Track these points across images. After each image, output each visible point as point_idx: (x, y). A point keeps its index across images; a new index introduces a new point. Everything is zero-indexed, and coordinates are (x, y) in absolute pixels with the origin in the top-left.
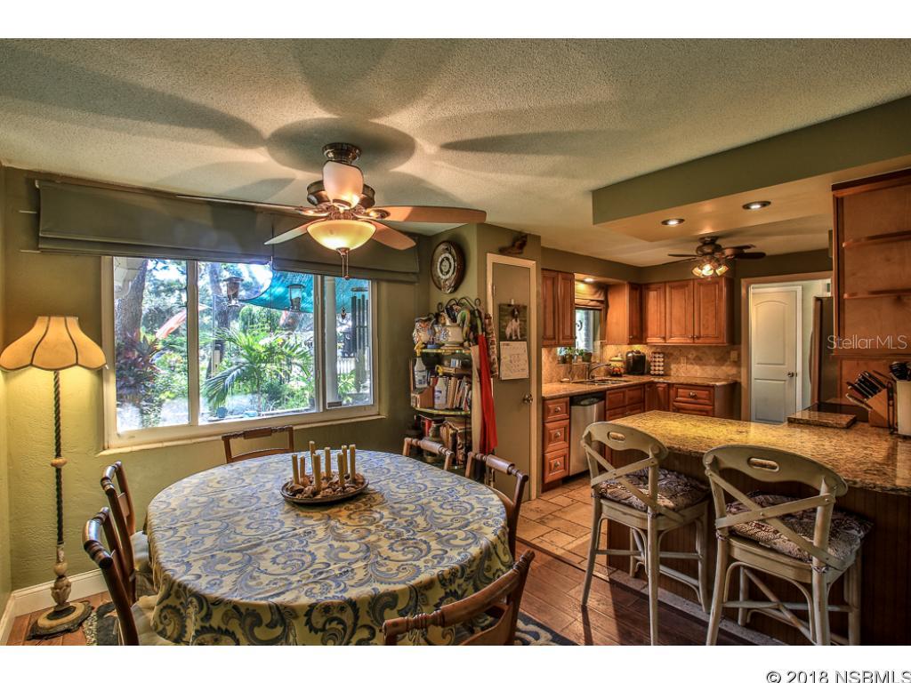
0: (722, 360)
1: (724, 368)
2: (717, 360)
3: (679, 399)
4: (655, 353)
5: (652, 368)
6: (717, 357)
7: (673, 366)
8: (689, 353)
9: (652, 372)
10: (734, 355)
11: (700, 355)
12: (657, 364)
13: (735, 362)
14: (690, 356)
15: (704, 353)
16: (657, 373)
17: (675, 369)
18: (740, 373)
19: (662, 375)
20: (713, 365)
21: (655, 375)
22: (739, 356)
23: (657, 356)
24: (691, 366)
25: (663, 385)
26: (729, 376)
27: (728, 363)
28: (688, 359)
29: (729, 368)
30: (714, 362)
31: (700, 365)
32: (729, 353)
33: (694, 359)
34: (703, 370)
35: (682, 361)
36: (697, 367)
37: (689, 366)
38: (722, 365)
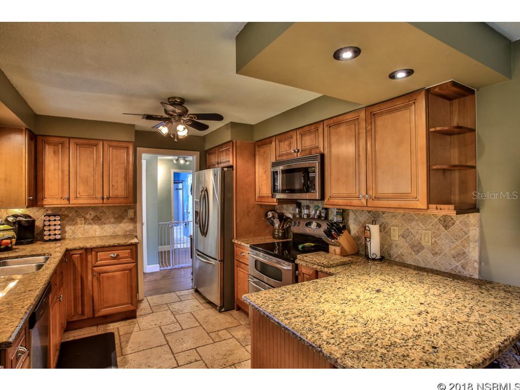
0: (119, 219)
1: (122, 225)
2: (115, 218)
3: (99, 263)
4: (49, 216)
5: (46, 233)
6: (116, 216)
7: (68, 228)
8: (87, 213)
9: (46, 238)
10: (131, 213)
11: (98, 214)
12: (52, 228)
13: (131, 219)
14: (88, 216)
15: (103, 212)
16: (52, 237)
17: (70, 231)
18: (136, 228)
19: (59, 240)
20: (113, 223)
21: (50, 240)
22: (135, 213)
23: (52, 218)
24: (90, 226)
25: (80, 252)
26: (126, 231)
27: (126, 220)
28: (85, 219)
29: (127, 224)
30: (112, 220)
31: (99, 225)
32: (126, 211)
33: (92, 219)
34: (102, 229)
35: (79, 221)
36: (96, 227)
37: (87, 227)
38: (120, 222)
